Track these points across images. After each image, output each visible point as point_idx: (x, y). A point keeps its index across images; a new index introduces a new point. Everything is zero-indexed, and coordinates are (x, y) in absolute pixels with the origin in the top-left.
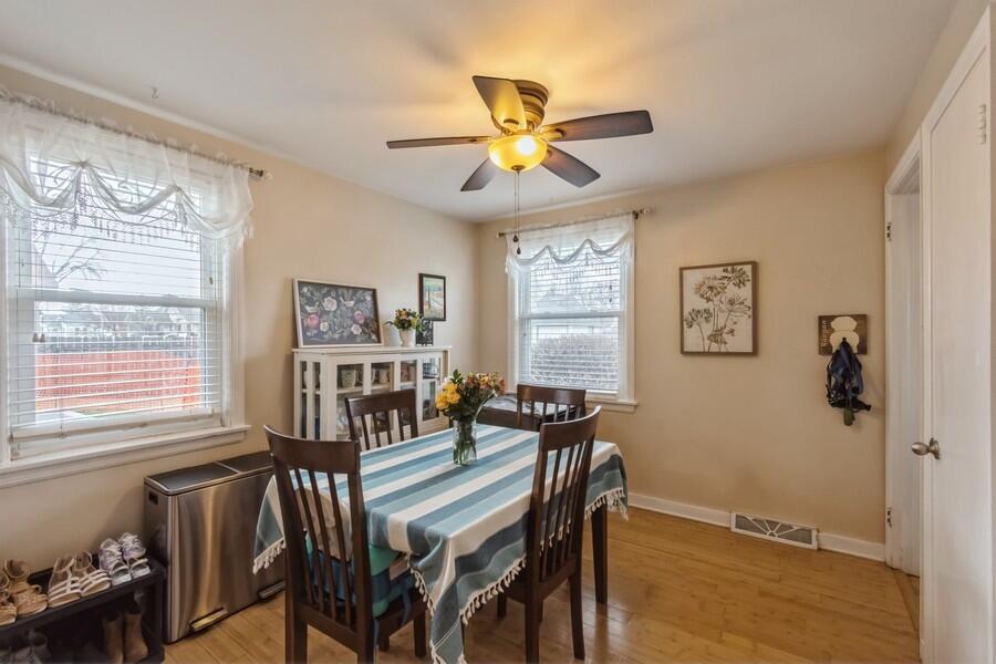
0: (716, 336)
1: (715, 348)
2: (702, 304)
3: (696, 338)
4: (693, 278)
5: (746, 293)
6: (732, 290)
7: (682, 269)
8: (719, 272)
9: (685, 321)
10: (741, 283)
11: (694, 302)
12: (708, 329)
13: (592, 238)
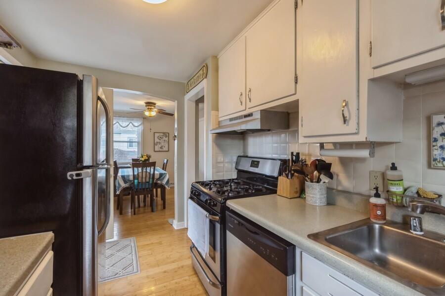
0: (161, 148)
1: (161, 150)
2: (158, 141)
3: (157, 148)
4: (157, 135)
5: (167, 139)
6: (164, 138)
7: (154, 133)
8: (162, 134)
9: (155, 144)
10: (166, 137)
11: (157, 140)
12: (160, 146)
13: (132, 122)
